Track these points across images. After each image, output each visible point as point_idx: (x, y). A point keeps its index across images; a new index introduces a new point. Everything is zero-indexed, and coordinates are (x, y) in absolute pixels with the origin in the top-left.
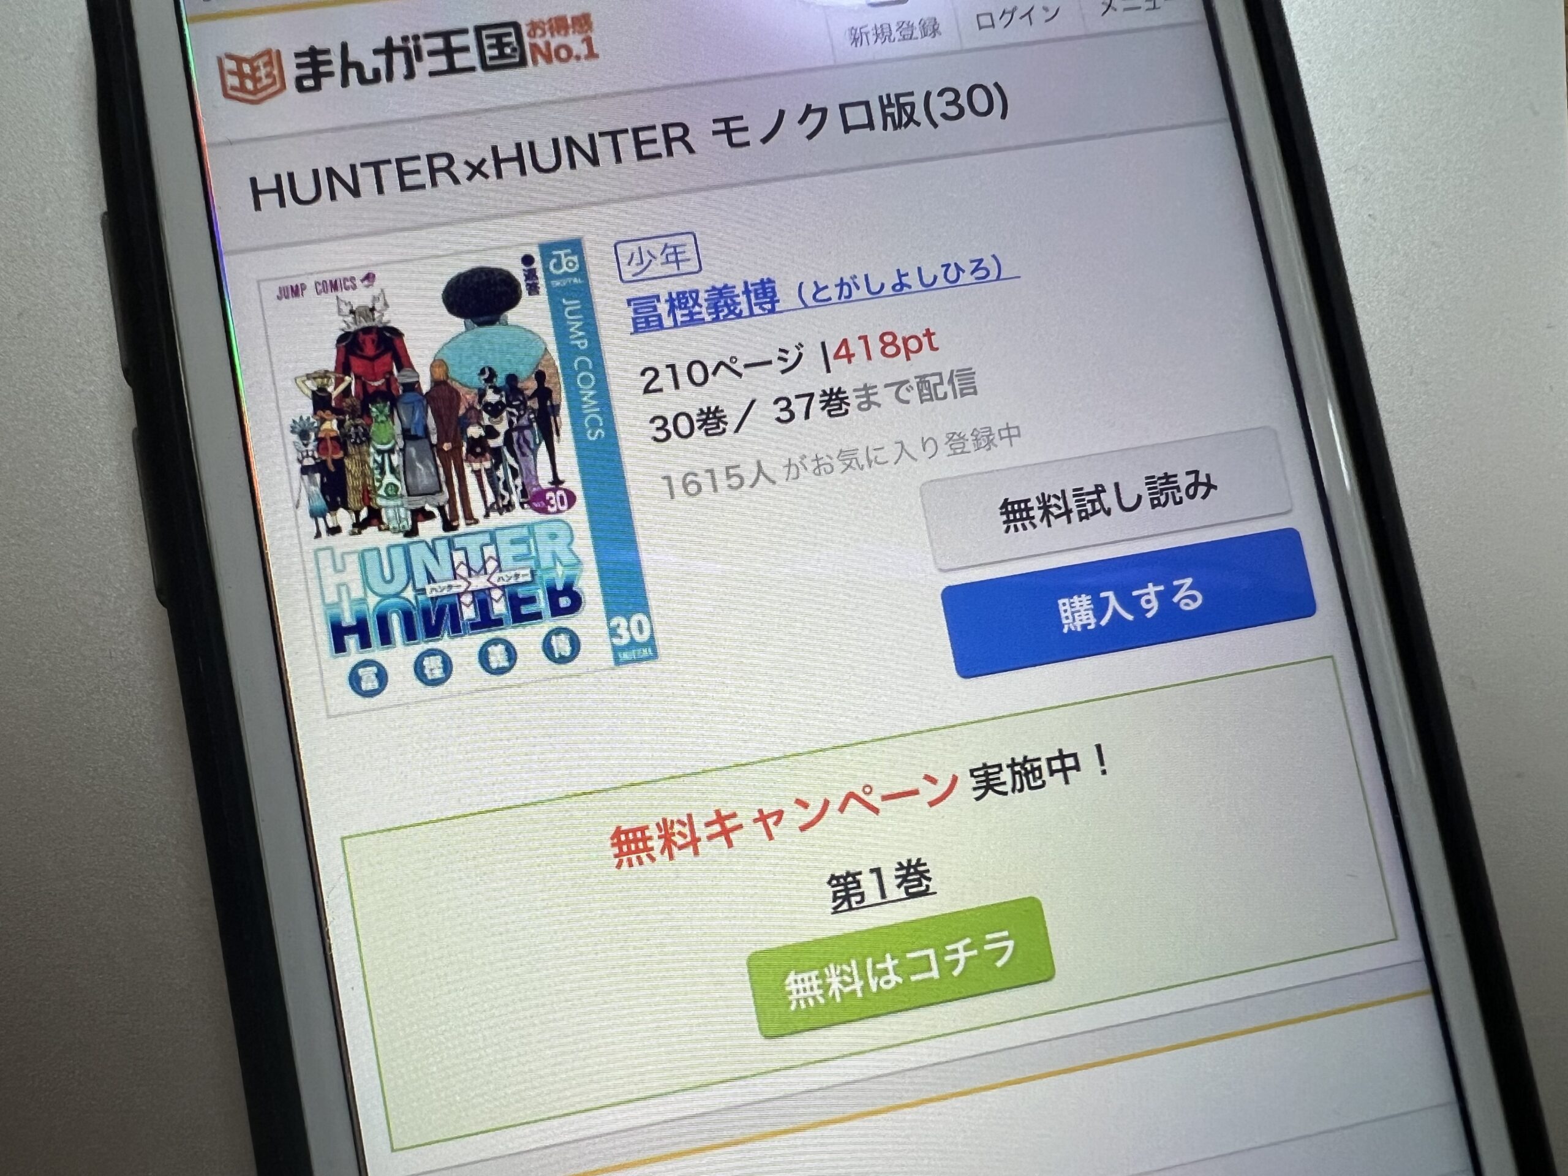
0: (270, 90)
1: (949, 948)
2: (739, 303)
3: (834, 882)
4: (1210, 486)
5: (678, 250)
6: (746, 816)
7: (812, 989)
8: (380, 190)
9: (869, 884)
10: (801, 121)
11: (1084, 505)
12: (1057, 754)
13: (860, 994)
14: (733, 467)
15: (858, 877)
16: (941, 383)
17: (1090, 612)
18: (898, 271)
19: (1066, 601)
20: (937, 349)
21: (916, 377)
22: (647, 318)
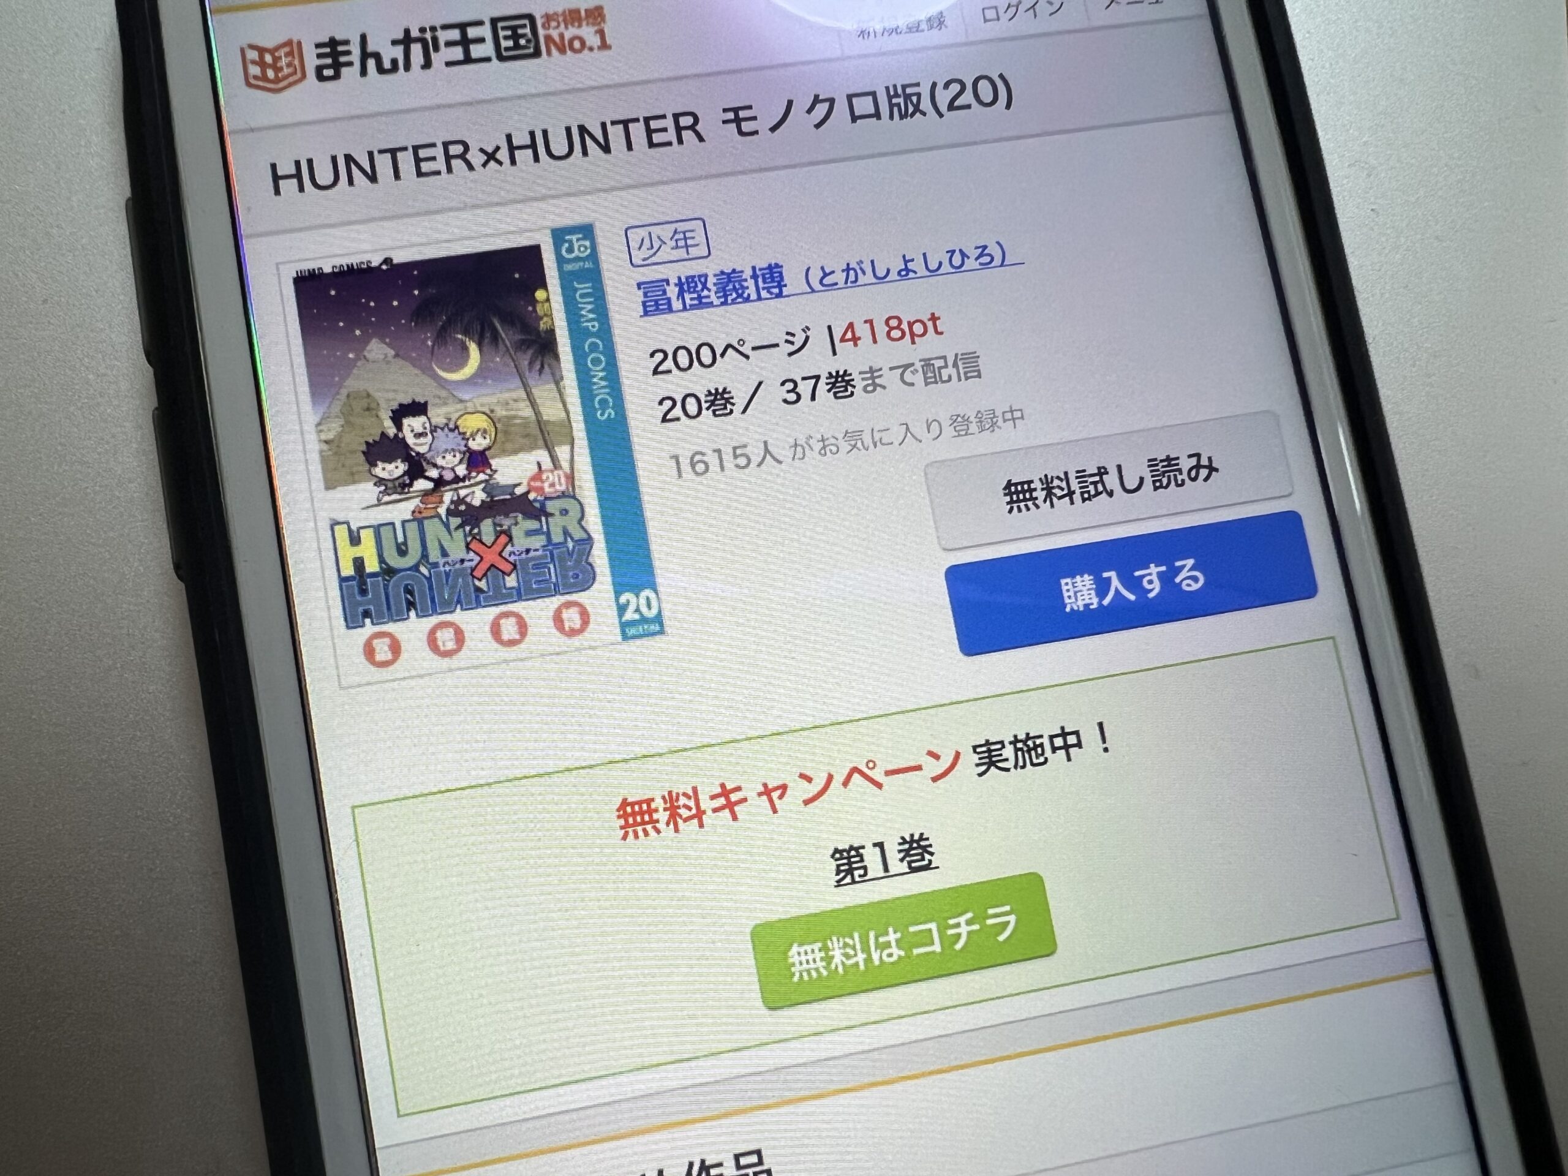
0: (291, 79)
1: (951, 922)
2: (748, 288)
3: (838, 856)
4: (1212, 469)
5: (688, 235)
6: (751, 790)
7: (814, 961)
8: (397, 176)
9: (872, 857)
10: (809, 111)
11: (1087, 487)
12: (1059, 732)
13: (862, 967)
14: (740, 447)
15: (861, 851)
16: (946, 366)
17: (1093, 592)
18: (904, 257)
19: (1068, 580)
20: (941, 333)
21: (921, 361)
22: (656, 302)
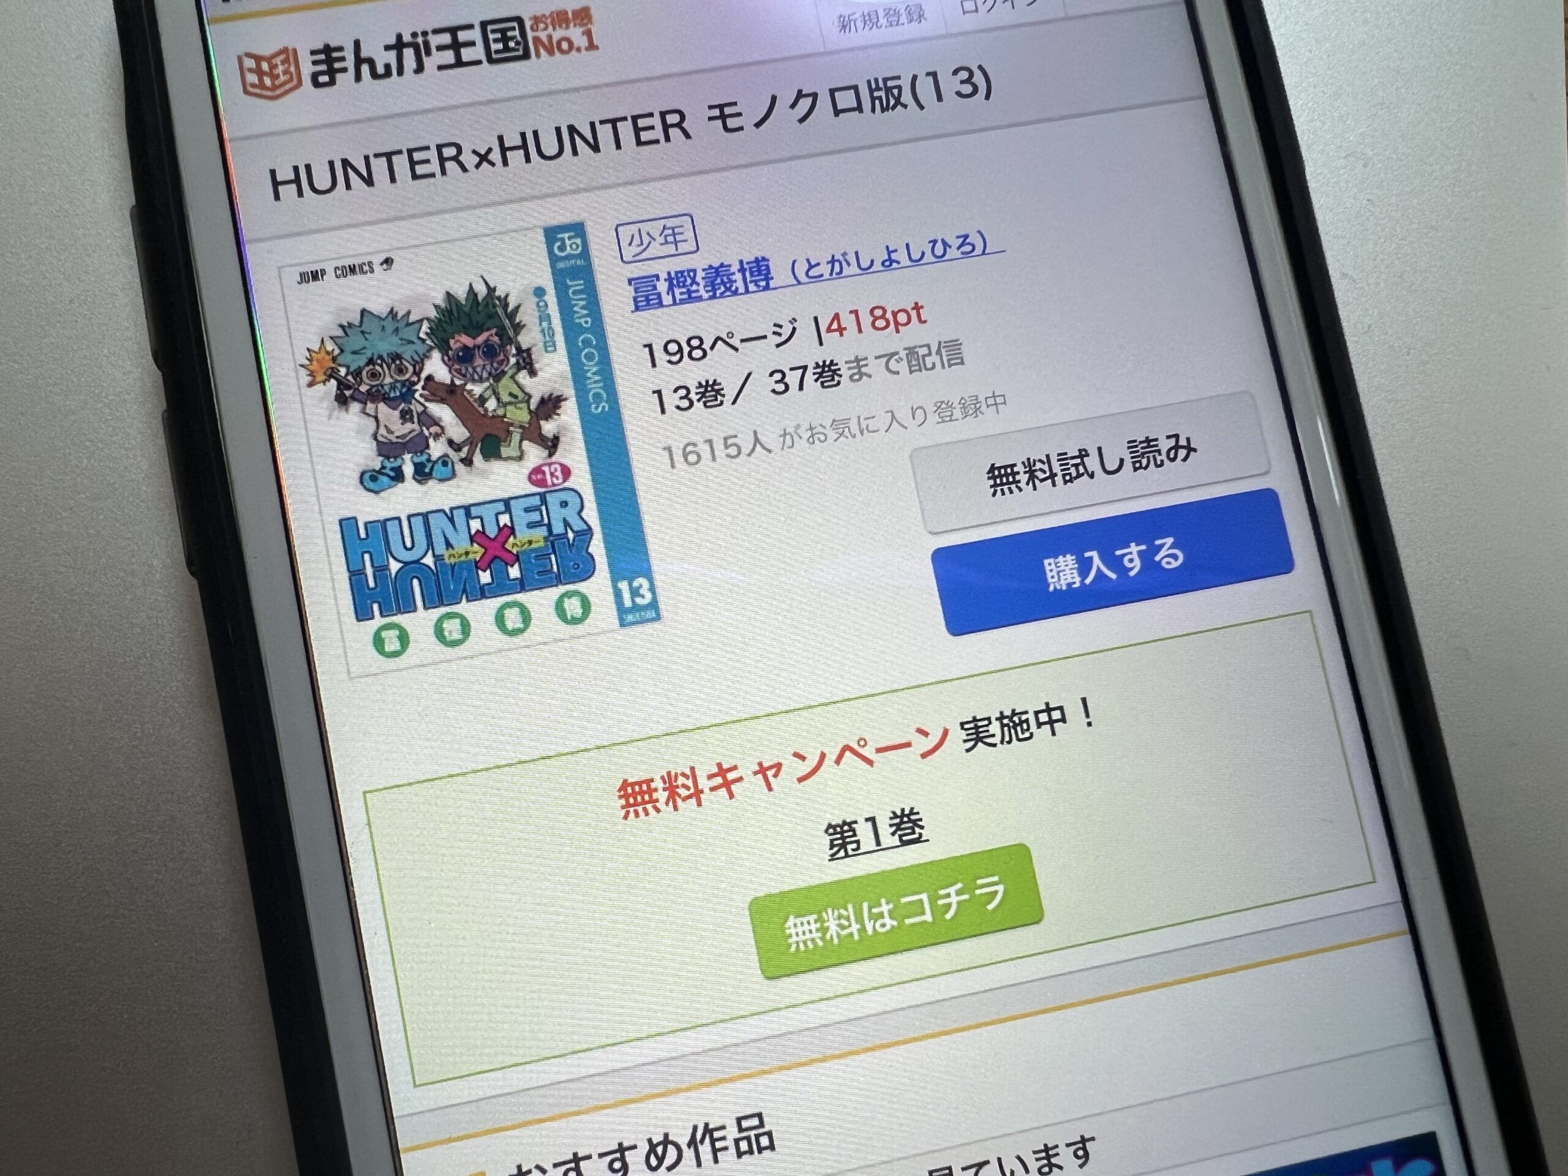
0: (287, 87)
1: (942, 892)
2: (735, 281)
3: (831, 831)
4: (1190, 449)
5: (676, 230)
6: (746, 769)
7: (811, 932)
8: (393, 179)
9: (864, 832)
10: (793, 106)
11: (1069, 469)
12: (1044, 707)
13: (856, 937)
14: (731, 437)
15: (854, 826)
16: (930, 354)
17: (1075, 571)
18: (887, 247)
19: (1051, 560)
20: (925, 322)
21: (905, 349)
22: (647, 297)
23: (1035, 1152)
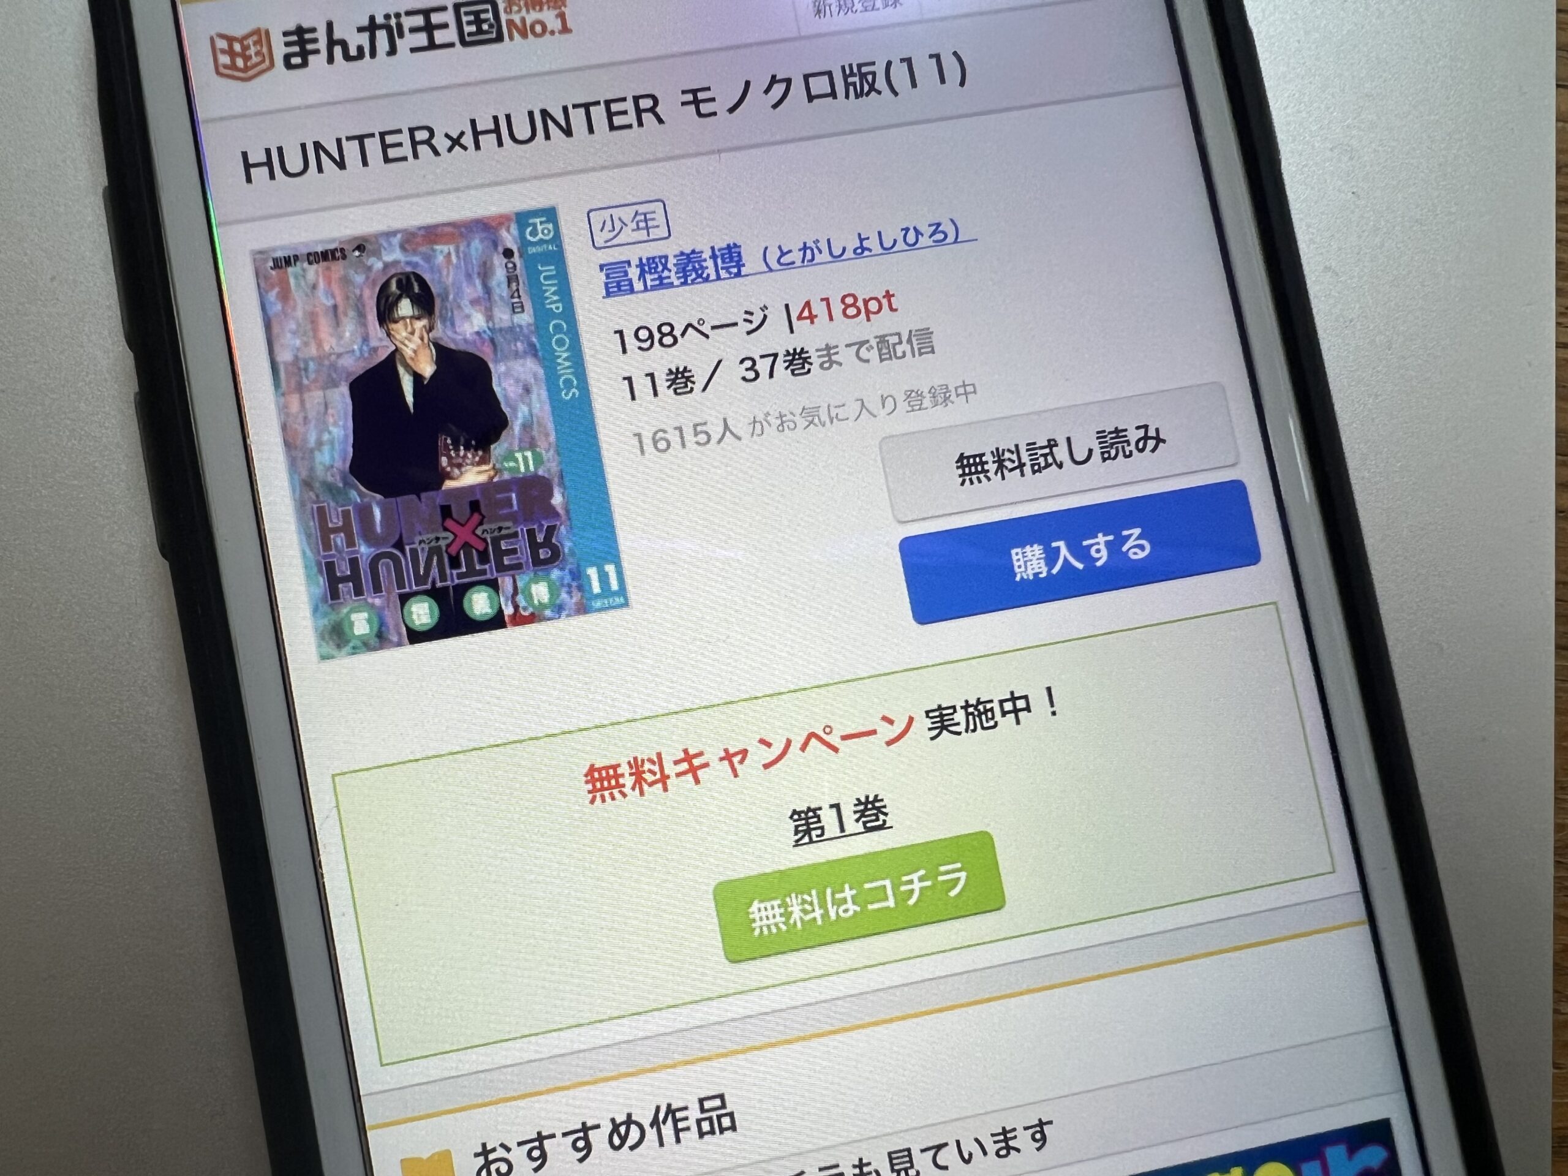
0: (260, 68)
1: (905, 879)
2: (707, 268)
3: (796, 817)
4: (1159, 440)
5: (648, 216)
6: (712, 755)
7: (774, 916)
8: (365, 163)
9: (828, 818)
10: (767, 91)
11: (1037, 459)
12: (1009, 696)
13: (819, 922)
14: (701, 424)
15: (819, 812)
16: (900, 342)
17: (1042, 561)
18: (859, 235)
19: (1019, 550)
20: (896, 310)
21: (876, 337)
22: (618, 283)
23: (993, 1135)
